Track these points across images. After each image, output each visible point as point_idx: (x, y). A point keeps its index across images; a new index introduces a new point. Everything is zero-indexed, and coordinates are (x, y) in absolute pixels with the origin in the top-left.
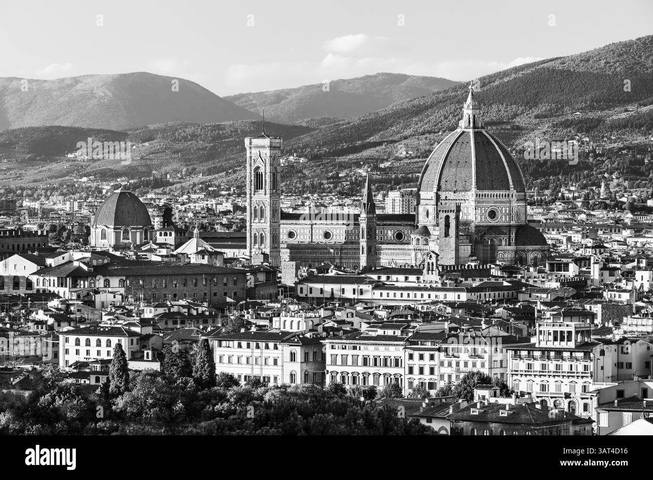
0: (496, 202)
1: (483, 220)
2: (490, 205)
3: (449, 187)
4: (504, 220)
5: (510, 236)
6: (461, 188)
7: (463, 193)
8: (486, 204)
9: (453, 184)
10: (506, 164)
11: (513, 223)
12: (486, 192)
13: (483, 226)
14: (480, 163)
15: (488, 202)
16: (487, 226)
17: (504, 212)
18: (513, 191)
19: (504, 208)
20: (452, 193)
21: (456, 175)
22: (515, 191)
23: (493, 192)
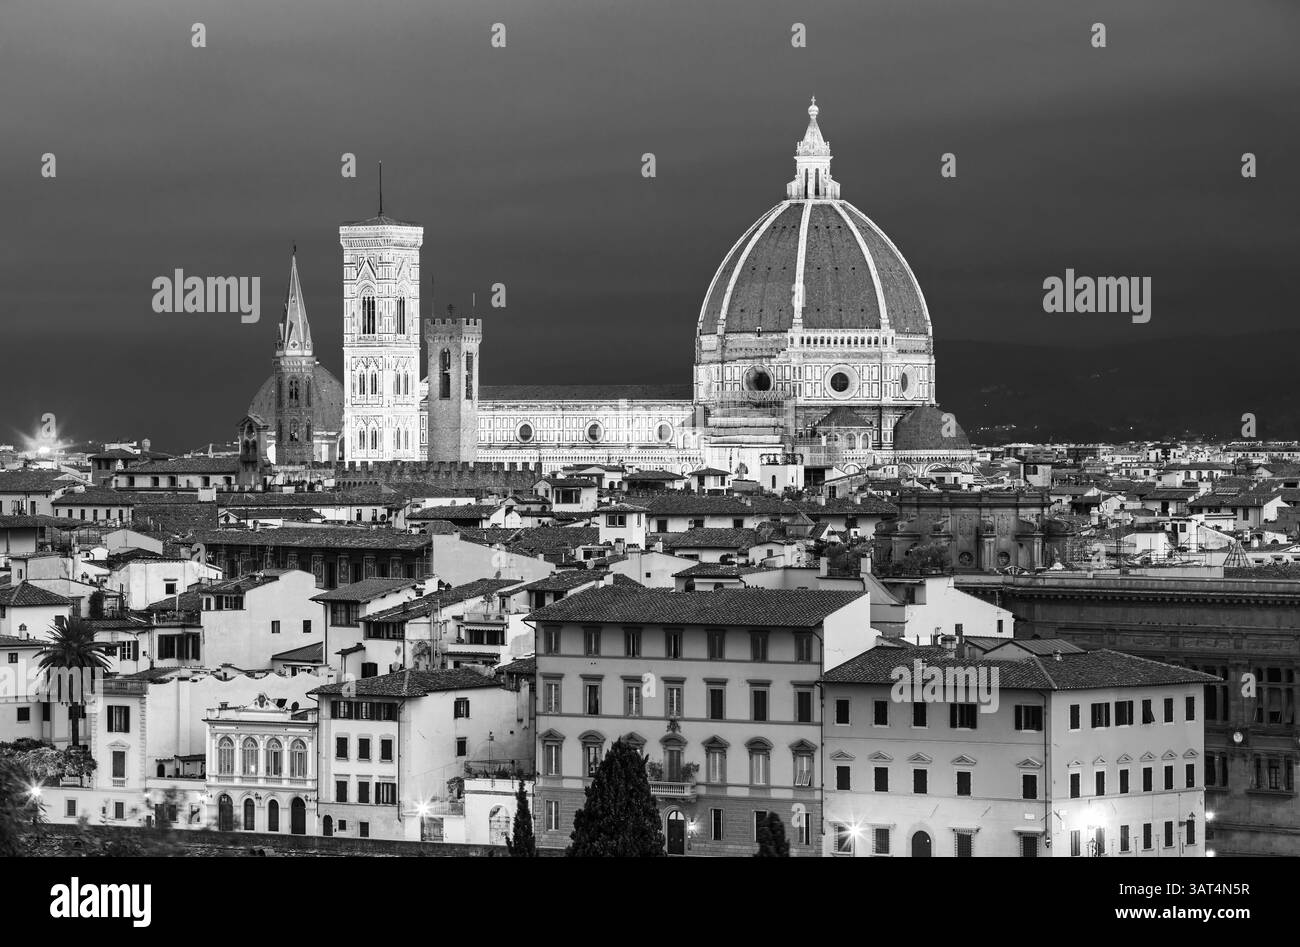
0: (846, 356)
1: (818, 394)
2: (834, 360)
3: (748, 324)
4: (866, 394)
5: (881, 430)
6: (772, 326)
7: (775, 336)
8: (825, 360)
9: (756, 316)
10: (874, 273)
11: (887, 400)
12: (826, 334)
13: (816, 408)
14: (814, 270)
15: (829, 355)
16: (826, 407)
17: (866, 377)
18: (887, 331)
19: (866, 370)
20: (752, 337)
21: (762, 297)
22: (894, 331)
23: (840, 334)
